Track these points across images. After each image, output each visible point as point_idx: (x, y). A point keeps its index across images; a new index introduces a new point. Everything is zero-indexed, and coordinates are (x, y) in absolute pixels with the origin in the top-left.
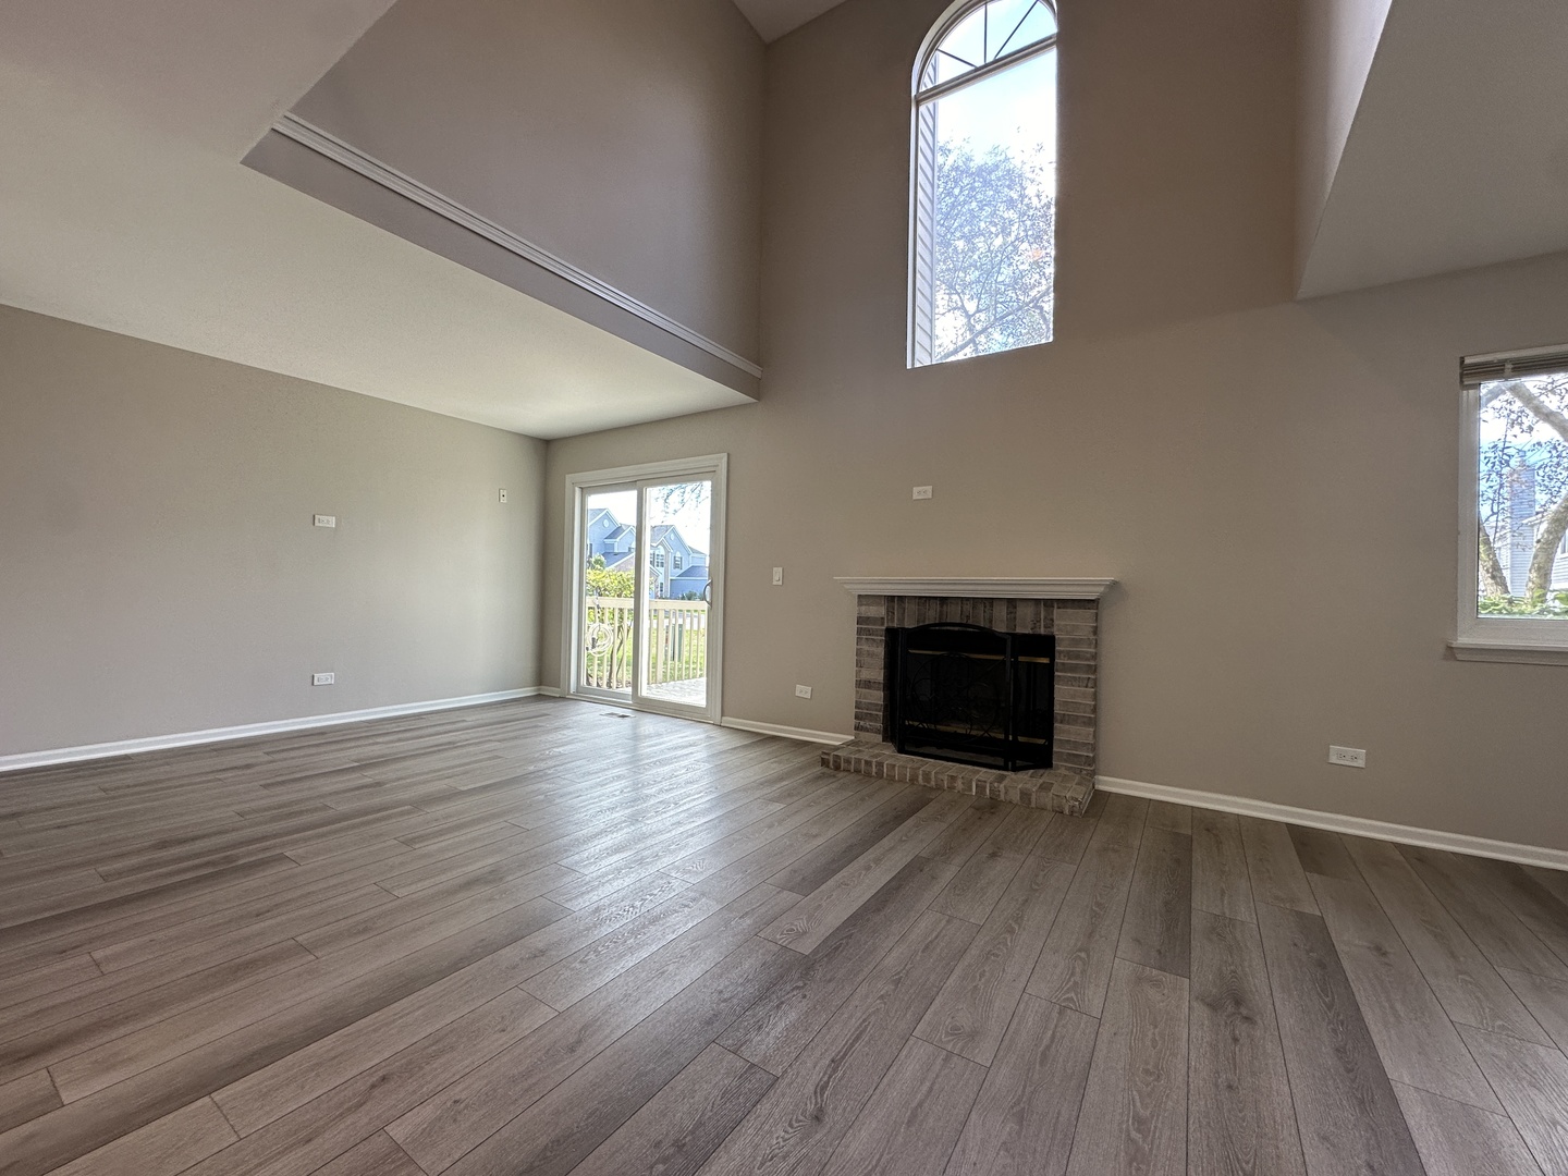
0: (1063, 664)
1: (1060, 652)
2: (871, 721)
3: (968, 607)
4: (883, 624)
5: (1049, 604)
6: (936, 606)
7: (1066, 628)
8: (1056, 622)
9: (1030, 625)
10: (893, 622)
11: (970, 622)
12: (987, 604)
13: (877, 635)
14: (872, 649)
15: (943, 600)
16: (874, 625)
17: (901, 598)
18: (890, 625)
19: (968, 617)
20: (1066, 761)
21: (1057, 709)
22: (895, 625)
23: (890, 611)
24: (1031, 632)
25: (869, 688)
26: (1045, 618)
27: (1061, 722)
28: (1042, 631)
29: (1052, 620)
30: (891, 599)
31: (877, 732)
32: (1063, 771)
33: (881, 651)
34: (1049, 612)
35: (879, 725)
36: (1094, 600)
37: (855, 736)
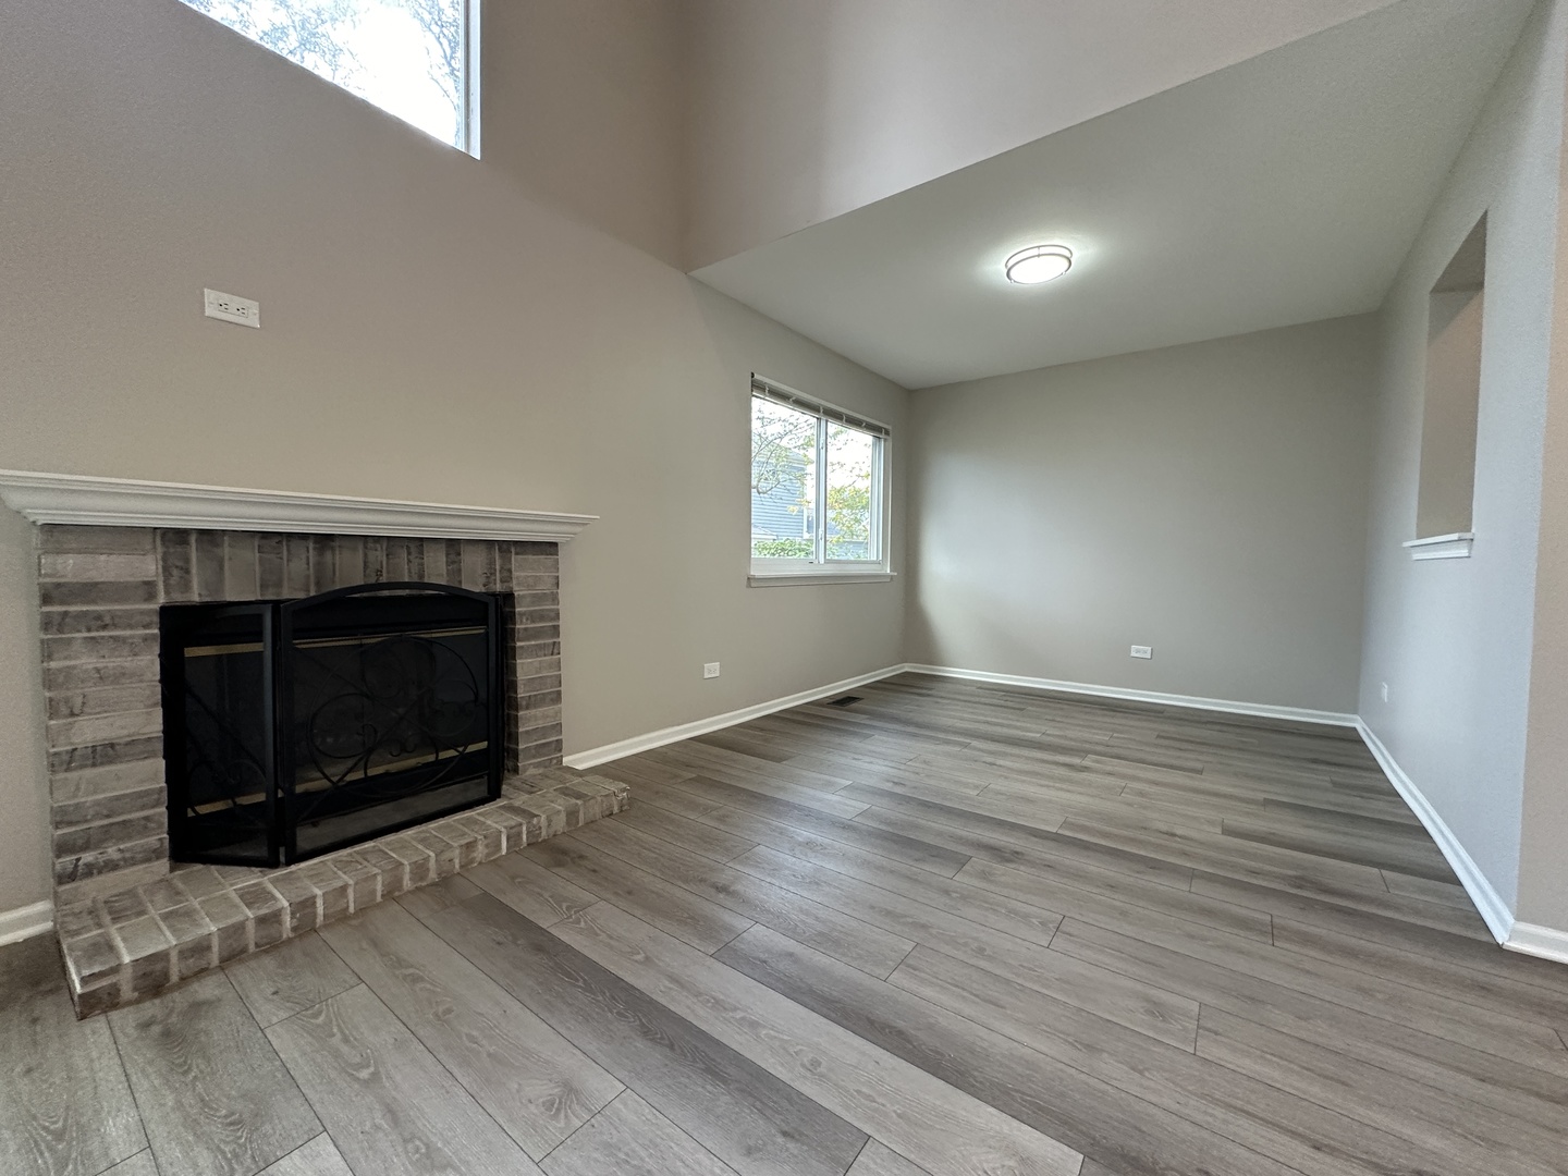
0: (526, 629)
1: (522, 614)
2: (121, 840)
3: (378, 555)
4: (151, 597)
5: (506, 547)
6: (307, 553)
7: (524, 579)
8: (515, 574)
9: (482, 580)
10: (186, 586)
11: (383, 579)
12: (413, 549)
13: (131, 627)
14: (113, 663)
15: (324, 541)
17: (209, 536)
18: (179, 598)
19: (379, 572)
20: (534, 757)
21: (522, 693)
22: (195, 597)
23: (174, 568)
24: (483, 590)
25: (111, 762)
26: (502, 568)
27: (527, 708)
28: (498, 587)
29: (510, 571)
30: (177, 536)
31: (152, 855)
32: (531, 771)
33: (149, 663)
34: (507, 560)
35: (160, 837)
36: (554, 545)
37: (56, 897)
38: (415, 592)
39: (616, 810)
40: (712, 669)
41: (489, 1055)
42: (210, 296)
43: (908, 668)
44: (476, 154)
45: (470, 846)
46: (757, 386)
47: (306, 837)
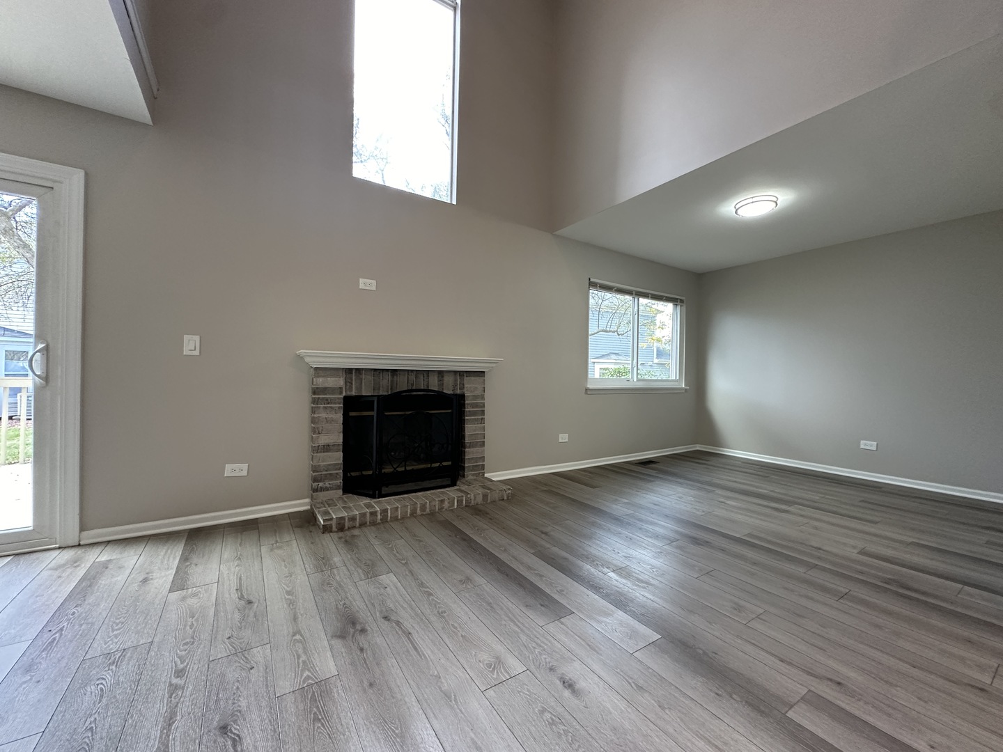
0: (469, 411)
1: (468, 404)
2: (332, 480)
3: (412, 377)
4: (341, 393)
5: (462, 374)
6: (388, 377)
7: (470, 388)
8: (466, 386)
9: (452, 388)
10: (351, 390)
11: (414, 388)
12: (425, 375)
13: (335, 403)
14: (330, 416)
15: (394, 372)
16: (333, 394)
17: (358, 370)
18: (349, 393)
19: (412, 385)
20: (472, 471)
21: (467, 440)
22: (353, 393)
23: (348, 382)
24: (452, 393)
25: (327, 451)
26: (460, 383)
27: (469, 448)
28: (458, 392)
29: (463, 384)
30: (349, 371)
31: (337, 488)
32: (470, 477)
33: (339, 417)
34: (462, 380)
35: (339, 482)
36: (484, 372)
37: (312, 498)
38: (425, 393)
39: (505, 498)
40: (564, 438)
41: (462, 636)
42: (361, 280)
43: (698, 447)
44: (454, 202)
45: (442, 501)
46: (592, 285)
47: (385, 490)
